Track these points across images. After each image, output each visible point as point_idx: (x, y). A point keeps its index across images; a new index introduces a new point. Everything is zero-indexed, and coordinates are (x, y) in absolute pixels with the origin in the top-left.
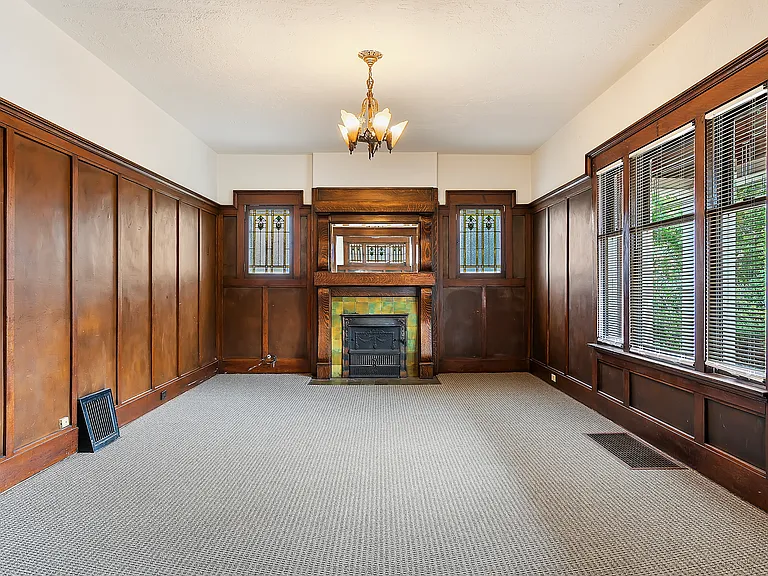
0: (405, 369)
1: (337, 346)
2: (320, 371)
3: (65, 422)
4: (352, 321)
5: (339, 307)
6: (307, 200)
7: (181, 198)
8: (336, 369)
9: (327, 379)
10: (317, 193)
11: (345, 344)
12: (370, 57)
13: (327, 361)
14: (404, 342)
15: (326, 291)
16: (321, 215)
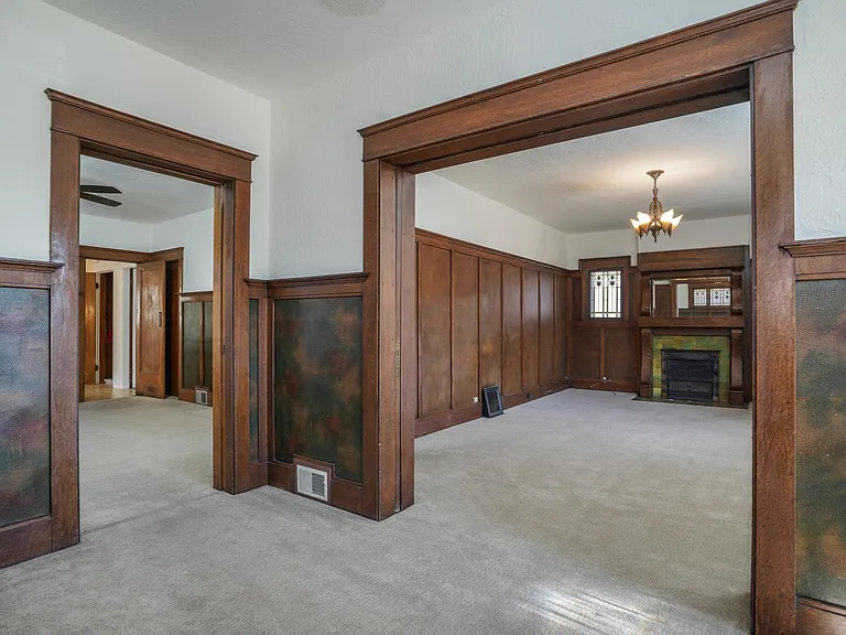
0: (718, 395)
1: (657, 373)
2: (643, 391)
3: (476, 399)
4: (671, 356)
5: (659, 344)
6: (634, 263)
7: (541, 269)
8: (657, 391)
9: (650, 397)
10: (642, 257)
11: (663, 372)
12: (654, 174)
13: (649, 384)
14: (717, 373)
15: (649, 331)
16: (644, 274)
